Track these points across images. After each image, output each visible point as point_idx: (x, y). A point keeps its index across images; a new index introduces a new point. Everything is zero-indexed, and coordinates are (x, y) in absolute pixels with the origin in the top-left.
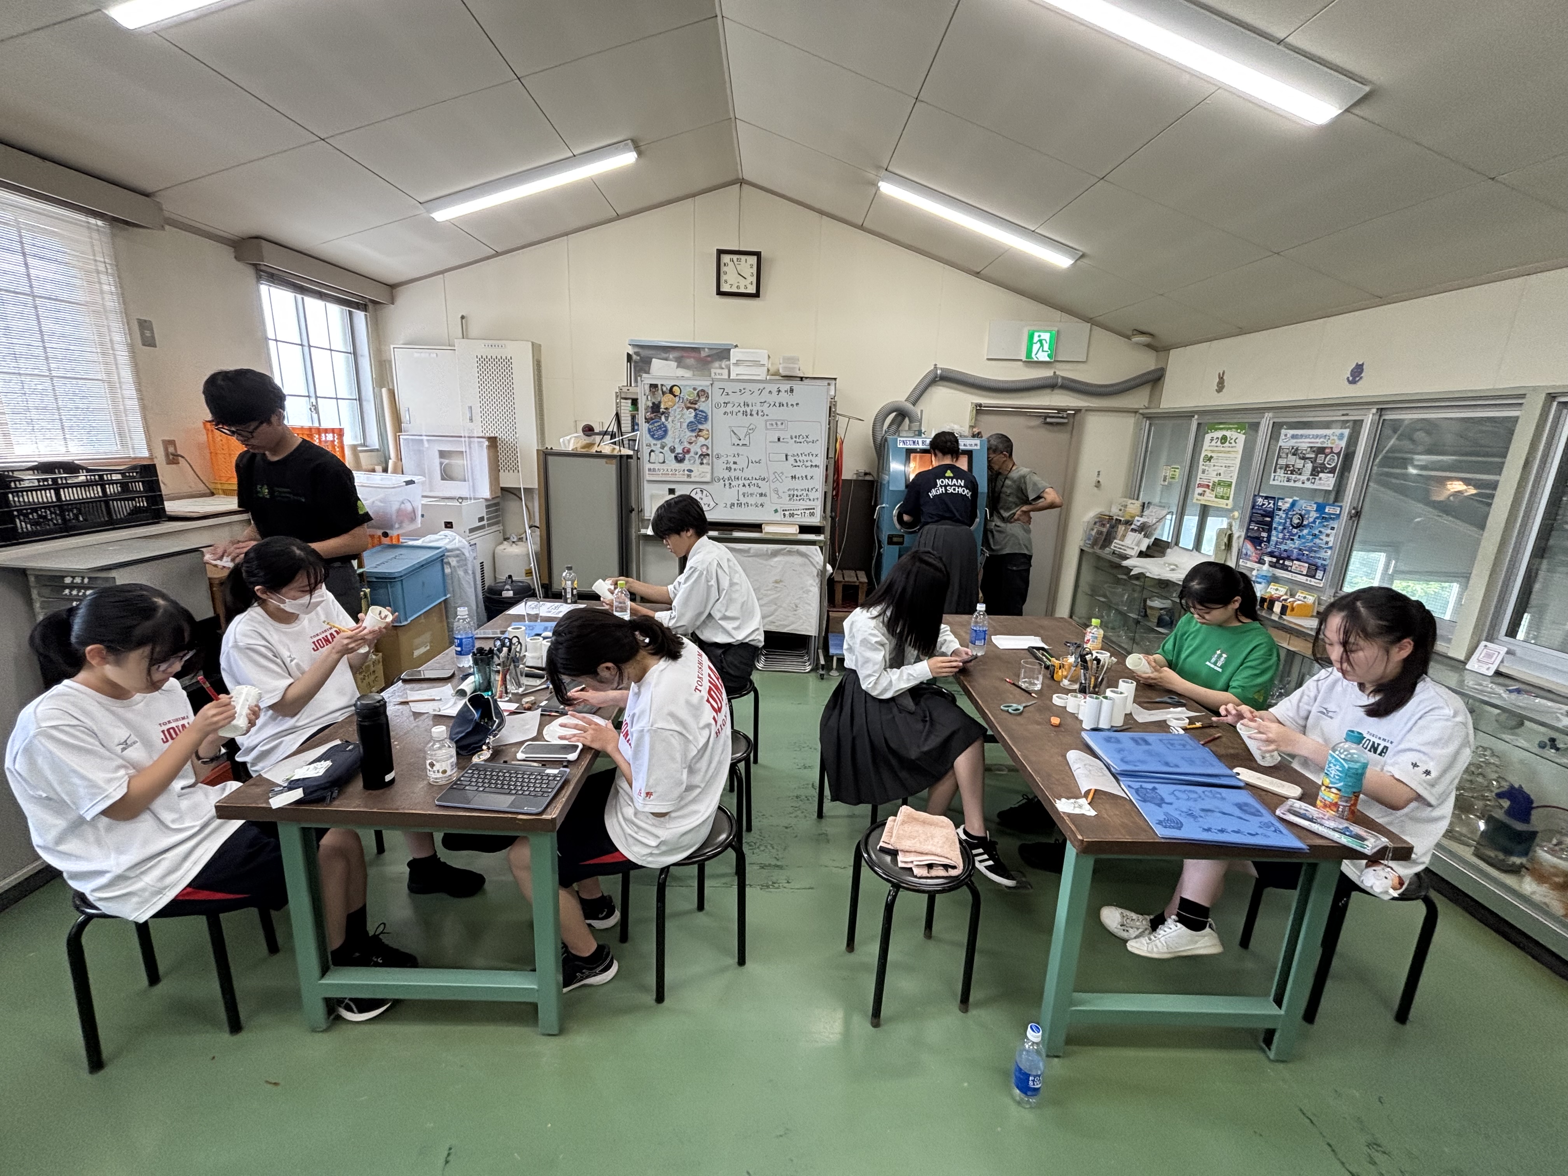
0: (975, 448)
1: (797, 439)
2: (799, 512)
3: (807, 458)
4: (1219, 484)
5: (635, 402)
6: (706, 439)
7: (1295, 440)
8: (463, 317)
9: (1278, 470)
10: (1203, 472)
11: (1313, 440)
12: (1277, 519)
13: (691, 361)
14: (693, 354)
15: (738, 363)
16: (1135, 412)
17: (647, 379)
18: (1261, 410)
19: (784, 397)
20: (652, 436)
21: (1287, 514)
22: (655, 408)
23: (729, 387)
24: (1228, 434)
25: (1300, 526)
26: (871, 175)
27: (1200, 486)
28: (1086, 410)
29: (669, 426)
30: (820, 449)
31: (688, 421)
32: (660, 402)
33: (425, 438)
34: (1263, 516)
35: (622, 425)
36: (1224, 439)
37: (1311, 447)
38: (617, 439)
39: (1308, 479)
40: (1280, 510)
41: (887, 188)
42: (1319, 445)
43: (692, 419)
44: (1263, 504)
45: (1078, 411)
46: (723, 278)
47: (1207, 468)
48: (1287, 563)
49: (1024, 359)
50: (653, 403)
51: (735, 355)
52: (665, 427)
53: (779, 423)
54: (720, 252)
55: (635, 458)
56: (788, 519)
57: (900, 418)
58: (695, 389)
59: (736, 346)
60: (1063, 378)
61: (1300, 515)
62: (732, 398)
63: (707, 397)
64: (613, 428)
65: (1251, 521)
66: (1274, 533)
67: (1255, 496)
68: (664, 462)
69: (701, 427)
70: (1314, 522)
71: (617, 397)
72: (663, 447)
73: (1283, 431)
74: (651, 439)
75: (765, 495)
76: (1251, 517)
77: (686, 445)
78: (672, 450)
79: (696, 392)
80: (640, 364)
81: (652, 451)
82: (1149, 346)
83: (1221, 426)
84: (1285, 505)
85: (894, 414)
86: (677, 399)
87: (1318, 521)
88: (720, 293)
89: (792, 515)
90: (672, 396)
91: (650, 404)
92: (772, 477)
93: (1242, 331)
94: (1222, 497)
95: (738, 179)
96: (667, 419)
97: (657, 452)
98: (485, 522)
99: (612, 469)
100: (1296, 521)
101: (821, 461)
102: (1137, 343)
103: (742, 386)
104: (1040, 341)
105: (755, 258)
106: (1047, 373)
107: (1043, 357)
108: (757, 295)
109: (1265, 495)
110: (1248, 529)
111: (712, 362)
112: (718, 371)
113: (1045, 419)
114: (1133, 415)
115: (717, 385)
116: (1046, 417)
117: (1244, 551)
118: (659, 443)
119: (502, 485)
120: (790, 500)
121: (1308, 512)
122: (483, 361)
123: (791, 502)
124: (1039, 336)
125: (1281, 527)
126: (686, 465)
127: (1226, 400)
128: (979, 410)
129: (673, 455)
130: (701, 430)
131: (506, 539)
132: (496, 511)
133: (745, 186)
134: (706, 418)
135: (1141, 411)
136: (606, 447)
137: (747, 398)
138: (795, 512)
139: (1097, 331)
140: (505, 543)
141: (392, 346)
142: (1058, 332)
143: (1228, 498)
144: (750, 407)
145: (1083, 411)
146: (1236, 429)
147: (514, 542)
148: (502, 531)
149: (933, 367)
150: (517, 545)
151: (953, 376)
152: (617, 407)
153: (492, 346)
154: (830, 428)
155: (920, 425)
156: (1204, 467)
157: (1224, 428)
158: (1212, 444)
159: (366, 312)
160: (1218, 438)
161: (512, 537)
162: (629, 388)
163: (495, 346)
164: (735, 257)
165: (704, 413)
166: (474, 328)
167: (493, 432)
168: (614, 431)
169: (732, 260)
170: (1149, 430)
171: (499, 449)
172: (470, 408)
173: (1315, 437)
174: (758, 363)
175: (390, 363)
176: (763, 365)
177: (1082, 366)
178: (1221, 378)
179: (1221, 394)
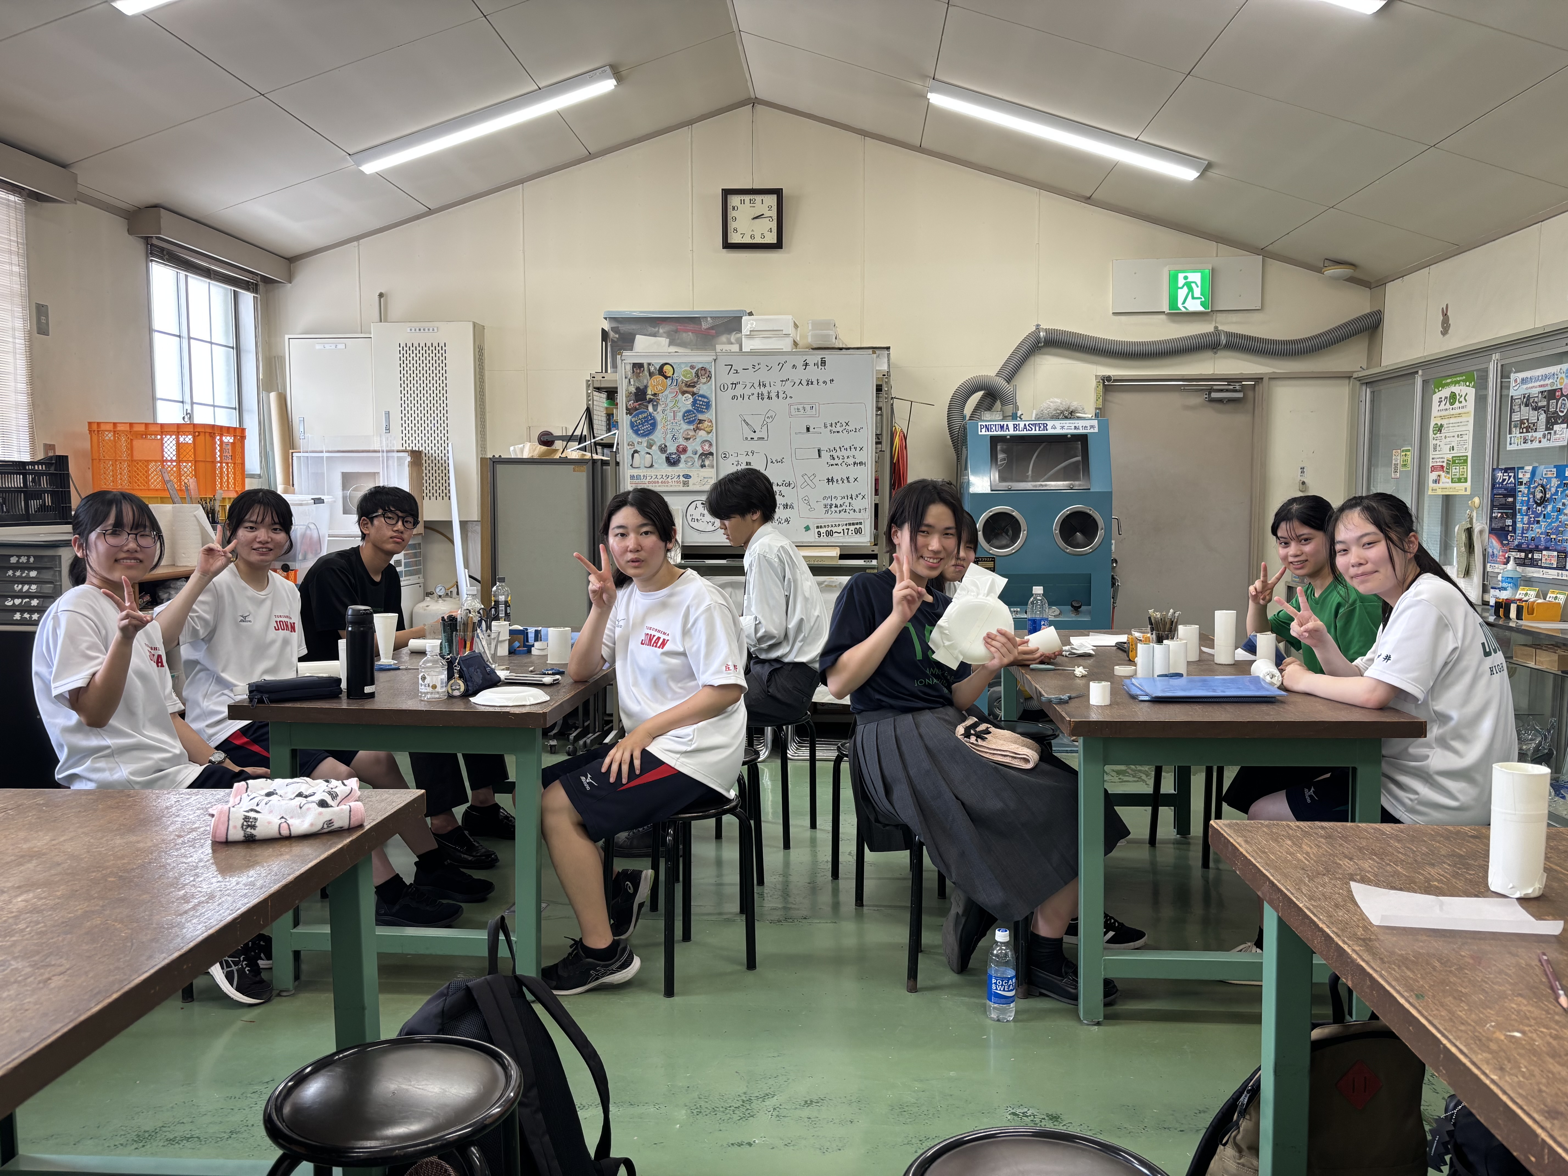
0: (1092, 431)
1: (833, 427)
2: (839, 529)
3: (849, 453)
4: (1454, 462)
5: (611, 393)
6: (708, 433)
7: (1525, 386)
8: (381, 295)
9: (1514, 429)
10: (1435, 449)
11: (1542, 383)
12: (1520, 498)
13: (689, 336)
14: (691, 326)
15: (752, 335)
16: (1348, 377)
17: (629, 357)
18: (1485, 351)
19: (813, 373)
20: (636, 432)
21: (1529, 488)
22: (640, 395)
23: (739, 363)
24: (1456, 389)
25: (1543, 502)
26: (918, 85)
27: (1434, 469)
28: (1271, 378)
29: (659, 417)
30: (866, 439)
31: (684, 410)
32: (646, 387)
33: (325, 455)
34: (1506, 496)
35: (595, 427)
36: (1453, 398)
37: (1542, 392)
38: (588, 443)
39: (1544, 436)
40: (1521, 483)
41: (938, 99)
42: (1549, 388)
43: (690, 408)
44: (1504, 480)
45: (1258, 380)
46: (732, 225)
47: (1438, 442)
48: (1536, 556)
49: (1167, 311)
50: (638, 389)
51: (748, 324)
52: (654, 419)
53: (808, 407)
54: (727, 193)
55: (613, 464)
56: (824, 539)
57: (988, 400)
58: (692, 367)
59: (751, 314)
60: (1228, 334)
61: (1542, 486)
62: (742, 377)
63: (710, 377)
64: (582, 429)
65: (1493, 506)
66: (1519, 517)
67: (1493, 470)
68: (652, 466)
69: (701, 417)
70: (1557, 491)
71: (588, 386)
72: (650, 446)
73: (1513, 376)
74: (634, 436)
75: (792, 507)
76: (1492, 501)
77: (681, 441)
78: (663, 449)
79: (694, 371)
80: (620, 343)
81: (636, 452)
82: (1351, 280)
83: (1449, 381)
84: (1524, 476)
85: (980, 394)
86: (669, 381)
87: (1560, 490)
88: (728, 245)
89: (830, 534)
90: (662, 378)
91: (633, 389)
92: (800, 481)
93: (1459, 249)
94: (1459, 480)
95: (750, 99)
96: (655, 407)
97: (642, 453)
99: (581, 479)
100: (1539, 495)
101: (868, 454)
102: (1334, 278)
103: (755, 360)
104: (1188, 285)
105: (774, 197)
106: (1204, 328)
107: (1194, 306)
108: (778, 245)
109: (1503, 467)
110: (1491, 518)
111: (718, 334)
112: (725, 346)
113: (1210, 394)
114: (1347, 381)
115: (722, 361)
116: (1211, 390)
117: (1490, 550)
118: (644, 440)
120: (827, 512)
121: (1549, 480)
122: (406, 349)
123: (828, 515)
124: (1186, 278)
125: (1525, 508)
126: (681, 469)
127: (1454, 343)
128: (1108, 385)
129: (664, 456)
130: (701, 421)
131: (429, 594)
132: (415, 555)
133: (759, 107)
134: (708, 405)
135: (1355, 375)
136: (573, 452)
137: (763, 375)
138: (834, 529)
139: (1275, 266)
140: (428, 599)
141: (287, 337)
142: (1213, 271)
143: (1466, 481)
144: (768, 388)
145: (1265, 380)
146: (1465, 381)
147: (440, 596)
148: (424, 584)
149: (1034, 328)
150: (444, 601)
151: (1064, 338)
152: (588, 400)
153: (420, 330)
154: (881, 415)
155: (1017, 408)
156: (1435, 442)
157: (1452, 383)
158: (1439, 408)
159: (257, 293)
160: (1446, 398)
161: (438, 590)
162: (604, 374)
163: (424, 330)
164: (747, 198)
165: (706, 400)
166: (396, 308)
167: (417, 445)
168: (584, 434)
169: (743, 202)
170: (1372, 401)
171: (424, 468)
172: (388, 414)
173: (1546, 377)
174: (781, 332)
175: (282, 359)
176: (787, 335)
177: (1256, 316)
178: (1445, 315)
179: (1447, 336)
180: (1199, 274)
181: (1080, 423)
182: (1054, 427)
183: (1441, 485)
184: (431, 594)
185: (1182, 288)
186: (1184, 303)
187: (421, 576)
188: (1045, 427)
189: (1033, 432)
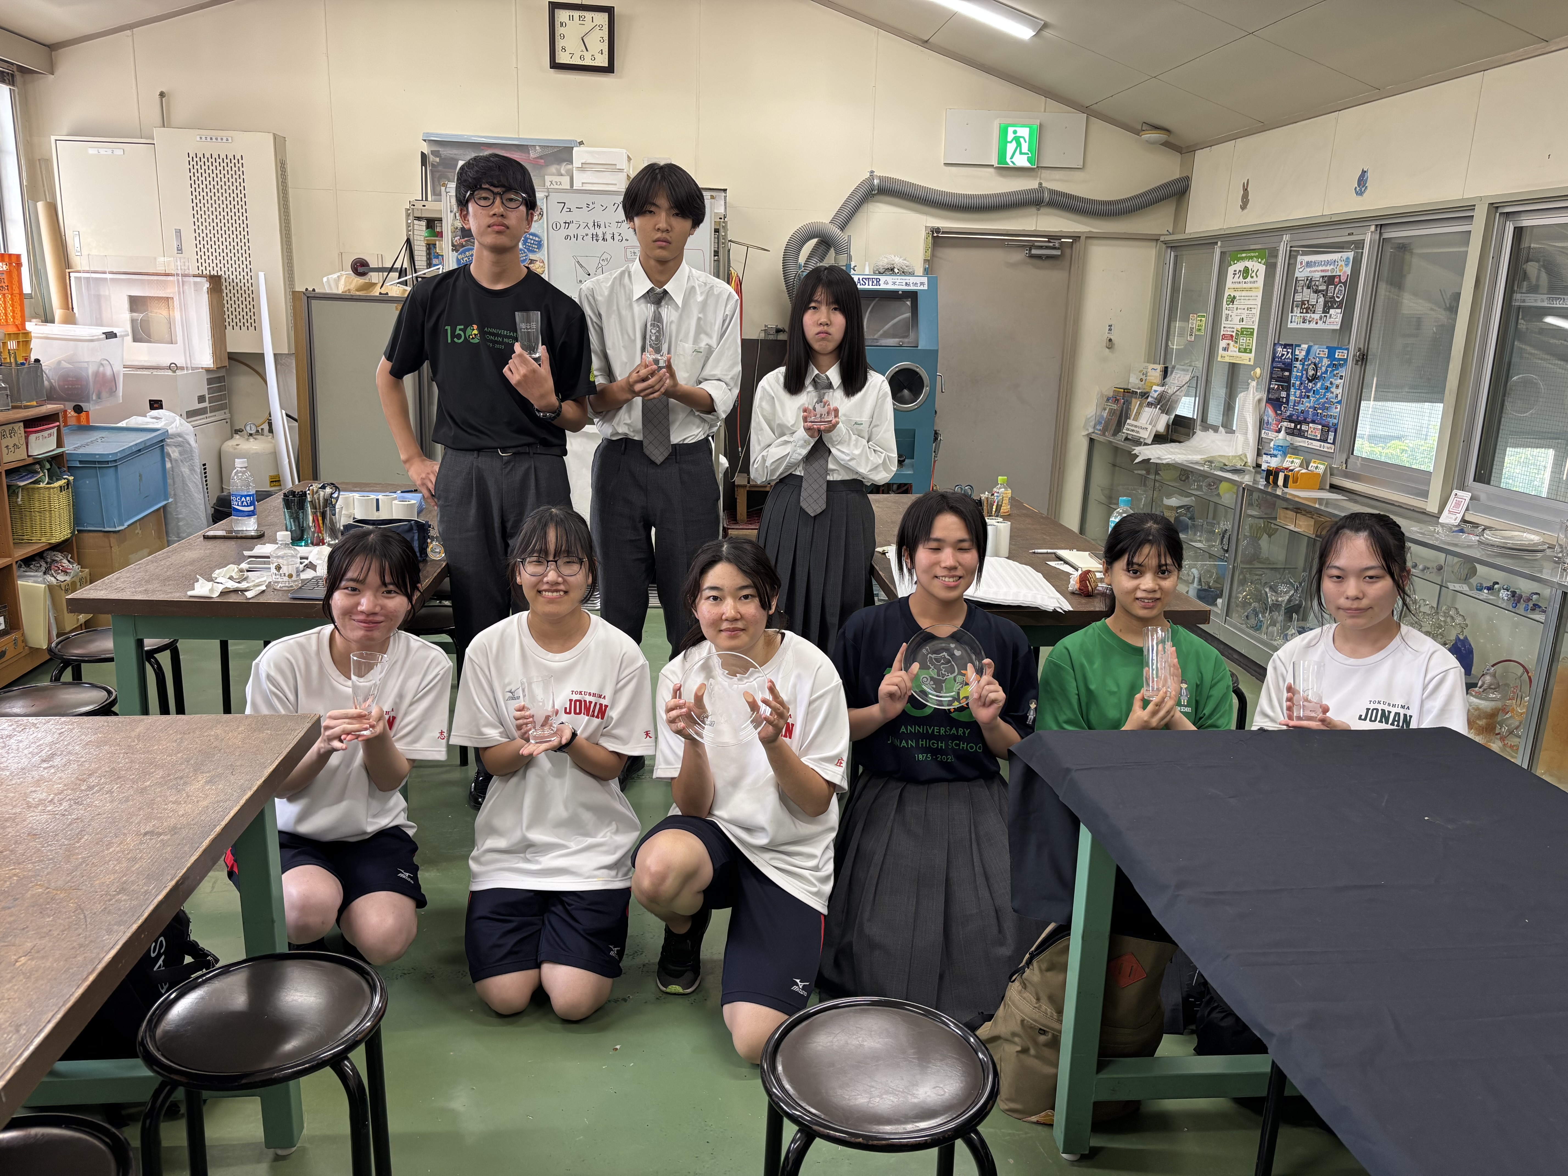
0: (922, 288)
4: (1242, 333)
5: (432, 223)
7: (1309, 269)
8: (162, 95)
9: (1295, 309)
10: (1227, 319)
11: (1324, 268)
12: (1295, 373)
15: (583, 168)
16: (1155, 239)
18: (1278, 231)
21: (1303, 365)
23: (572, 201)
24: (1249, 264)
25: (1314, 379)
27: (1225, 337)
28: (1087, 237)
33: (106, 276)
34: (1283, 370)
35: (416, 258)
36: (1246, 272)
37: (1323, 277)
38: (411, 277)
39: (1321, 318)
40: (1297, 360)
42: (1329, 274)
44: (1283, 355)
45: (1076, 238)
46: (560, 44)
47: (1230, 312)
48: (1304, 427)
49: (996, 165)
51: (579, 156)
54: (554, 6)
57: (823, 245)
59: (581, 143)
60: (1051, 192)
61: (1315, 364)
62: (576, 216)
64: (403, 261)
65: (1271, 378)
66: (1292, 390)
67: (1275, 344)
69: (532, 256)
70: (1327, 371)
71: (408, 215)
73: (1299, 258)
76: (1271, 373)
80: (440, 168)
82: (1167, 144)
83: (1244, 255)
84: (1301, 354)
85: (814, 241)
87: (1329, 369)
88: (555, 65)
93: (1264, 127)
94: (1245, 351)
98: (206, 404)
100: (1311, 372)
102: (1149, 142)
103: (590, 199)
104: (1017, 139)
105: (606, 15)
106: (1029, 184)
107: (1021, 161)
108: (609, 69)
109: (1283, 343)
110: (1269, 390)
111: (547, 165)
112: (555, 179)
113: (1030, 250)
114: (1154, 243)
115: (555, 198)
116: (1032, 246)
117: (1266, 418)
119: (229, 350)
121: (1321, 359)
122: (194, 160)
124: (1015, 132)
125: (1298, 383)
127: (1251, 219)
128: (936, 238)
130: (532, 261)
131: (237, 431)
132: (220, 389)
134: (540, 245)
135: (1162, 239)
136: (393, 287)
137: (598, 216)
139: (1097, 125)
140: (237, 437)
141: (53, 138)
142: (1041, 127)
143: (1251, 352)
145: (1083, 239)
146: (1257, 257)
147: (251, 435)
148: (231, 419)
149: (868, 175)
150: (255, 439)
151: (897, 187)
152: (408, 231)
153: (211, 139)
154: (718, 261)
155: (850, 258)
156: (1227, 312)
157: (1246, 257)
158: (1235, 280)
159: (13, 85)
160: (1240, 271)
161: (248, 428)
162: (424, 203)
163: (216, 139)
164: (576, 14)
165: (537, 239)
166: (180, 111)
167: (216, 269)
168: (404, 266)
169: (571, 18)
170: (1175, 264)
171: (224, 295)
172: (178, 232)
173: (1328, 263)
174: (613, 167)
175: (48, 162)
176: (621, 170)
177: (1078, 175)
178: (1245, 190)
179: (1245, 211)
180: (1028, 129)
181: (911, 280)
182: (886, 283)
183: (1229, 353)
184: (241, 431)
185: (1011, 142)
186: (1011, 158)
187: (227, 411)
188: (878, 281)
189: (866, 287)
